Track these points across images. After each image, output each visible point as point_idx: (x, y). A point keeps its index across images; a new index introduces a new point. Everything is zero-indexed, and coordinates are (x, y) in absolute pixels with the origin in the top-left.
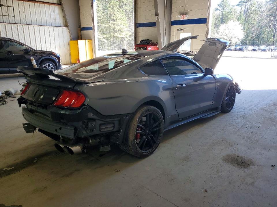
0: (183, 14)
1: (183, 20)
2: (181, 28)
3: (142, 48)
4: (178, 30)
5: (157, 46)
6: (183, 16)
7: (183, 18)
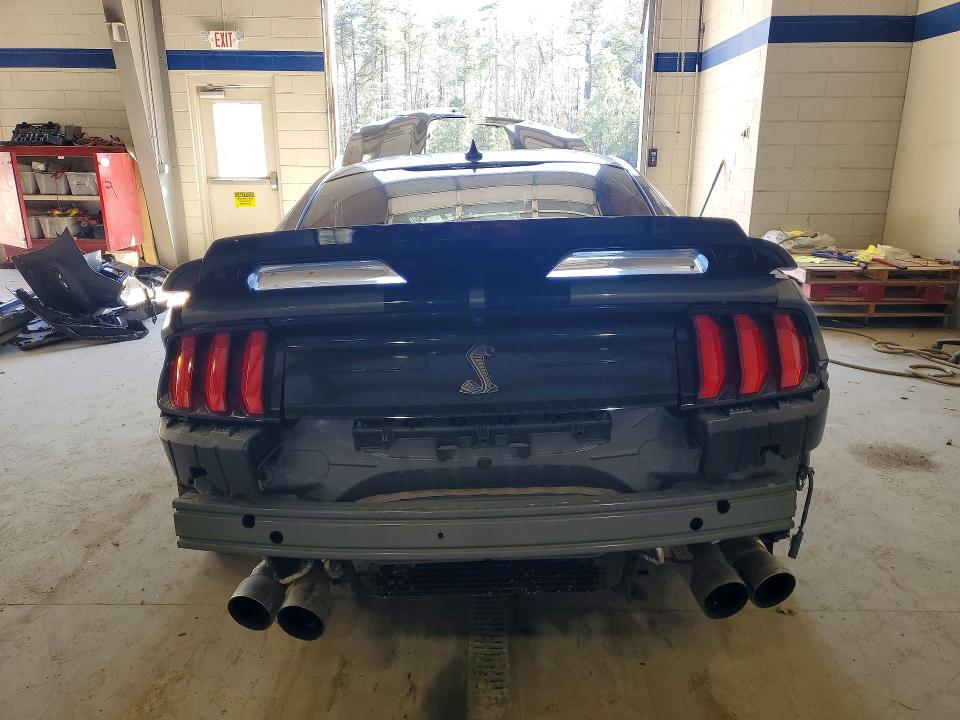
0: (222, 26)
1: (223, 52)
2: (216, 84)
3: (40, 160)
4: (204, 90)
5: (132, 154)
6: (219, 36)
7: (219, 43)
